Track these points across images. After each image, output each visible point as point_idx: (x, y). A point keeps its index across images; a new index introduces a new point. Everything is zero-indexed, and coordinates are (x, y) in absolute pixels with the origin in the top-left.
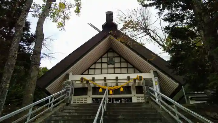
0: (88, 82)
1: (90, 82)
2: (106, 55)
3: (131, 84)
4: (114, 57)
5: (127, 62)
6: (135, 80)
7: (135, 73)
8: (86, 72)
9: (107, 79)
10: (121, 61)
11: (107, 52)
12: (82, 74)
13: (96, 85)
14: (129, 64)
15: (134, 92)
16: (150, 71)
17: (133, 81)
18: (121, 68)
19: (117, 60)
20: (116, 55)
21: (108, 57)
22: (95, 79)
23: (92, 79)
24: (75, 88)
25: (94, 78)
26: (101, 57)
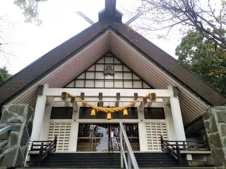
0: (73, 99)
1: (76, 100)
2: (102, 61)
3: (137, 105)
4: (114, 64)
5: (132, 72)
6: (145, 99)
7: (143, 88)
8: (72, 85)
10: (124, 71)
11: (104, 56)
12: (65, 87)
13: (86, 104)
14: (134, 76)
15: (141, 116)
16: (167, 87)
17: (142, 100)
18: (123, 80)
19: (118, 68)
20: (117, 62)
21: (104, 64)
22: (86, 95)
23: (79, 95)
24: (53, 107)
25: (83, 94)
26: (95, 63)
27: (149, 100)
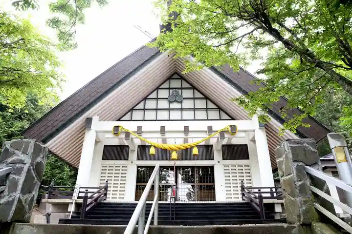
0: (128, 134)
1: (132, 136)
2: (166, 85)
3: (213, 141)
4: (182, 88)
5: (206, 98)
6: (222, 133)
7: (220, 120)
8: (128, 117)
9: (166, 130)
10: (195, 97)
11: (170, 78)
12: (119, 120)
13: (145, 142)
14: (209, 103)
15: (218, 156)
17: (218, 135)
18: (194, 110)
19: (188, 93)
20: (186, 85)
21: (170, 88)
22: (143, 129)
23: (136, 130)
24: (105, 146)
25: (139, 129)
26: (158, 88)
27: (226, 136)
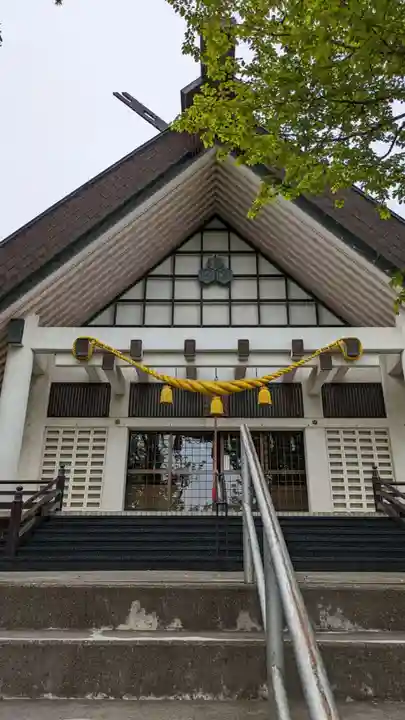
1: (120, 361)
2: (193, 245)
3: (303, 374)
4: (230, 253)
5: (286, 275)
6: (326, 357)
7: (318, 325)
8: (105, 318)
10: (262, 272)
12: (85, 325)
14: (293, 287)
15: (312, 408)
16: (393, 319)
17: (315, 361)
18: (259, 302)
19: (243, 265)
20: (238, 245)
21: (201, 253)
24: (53, 384)
26: (174, 252)
27: (336, 362)
